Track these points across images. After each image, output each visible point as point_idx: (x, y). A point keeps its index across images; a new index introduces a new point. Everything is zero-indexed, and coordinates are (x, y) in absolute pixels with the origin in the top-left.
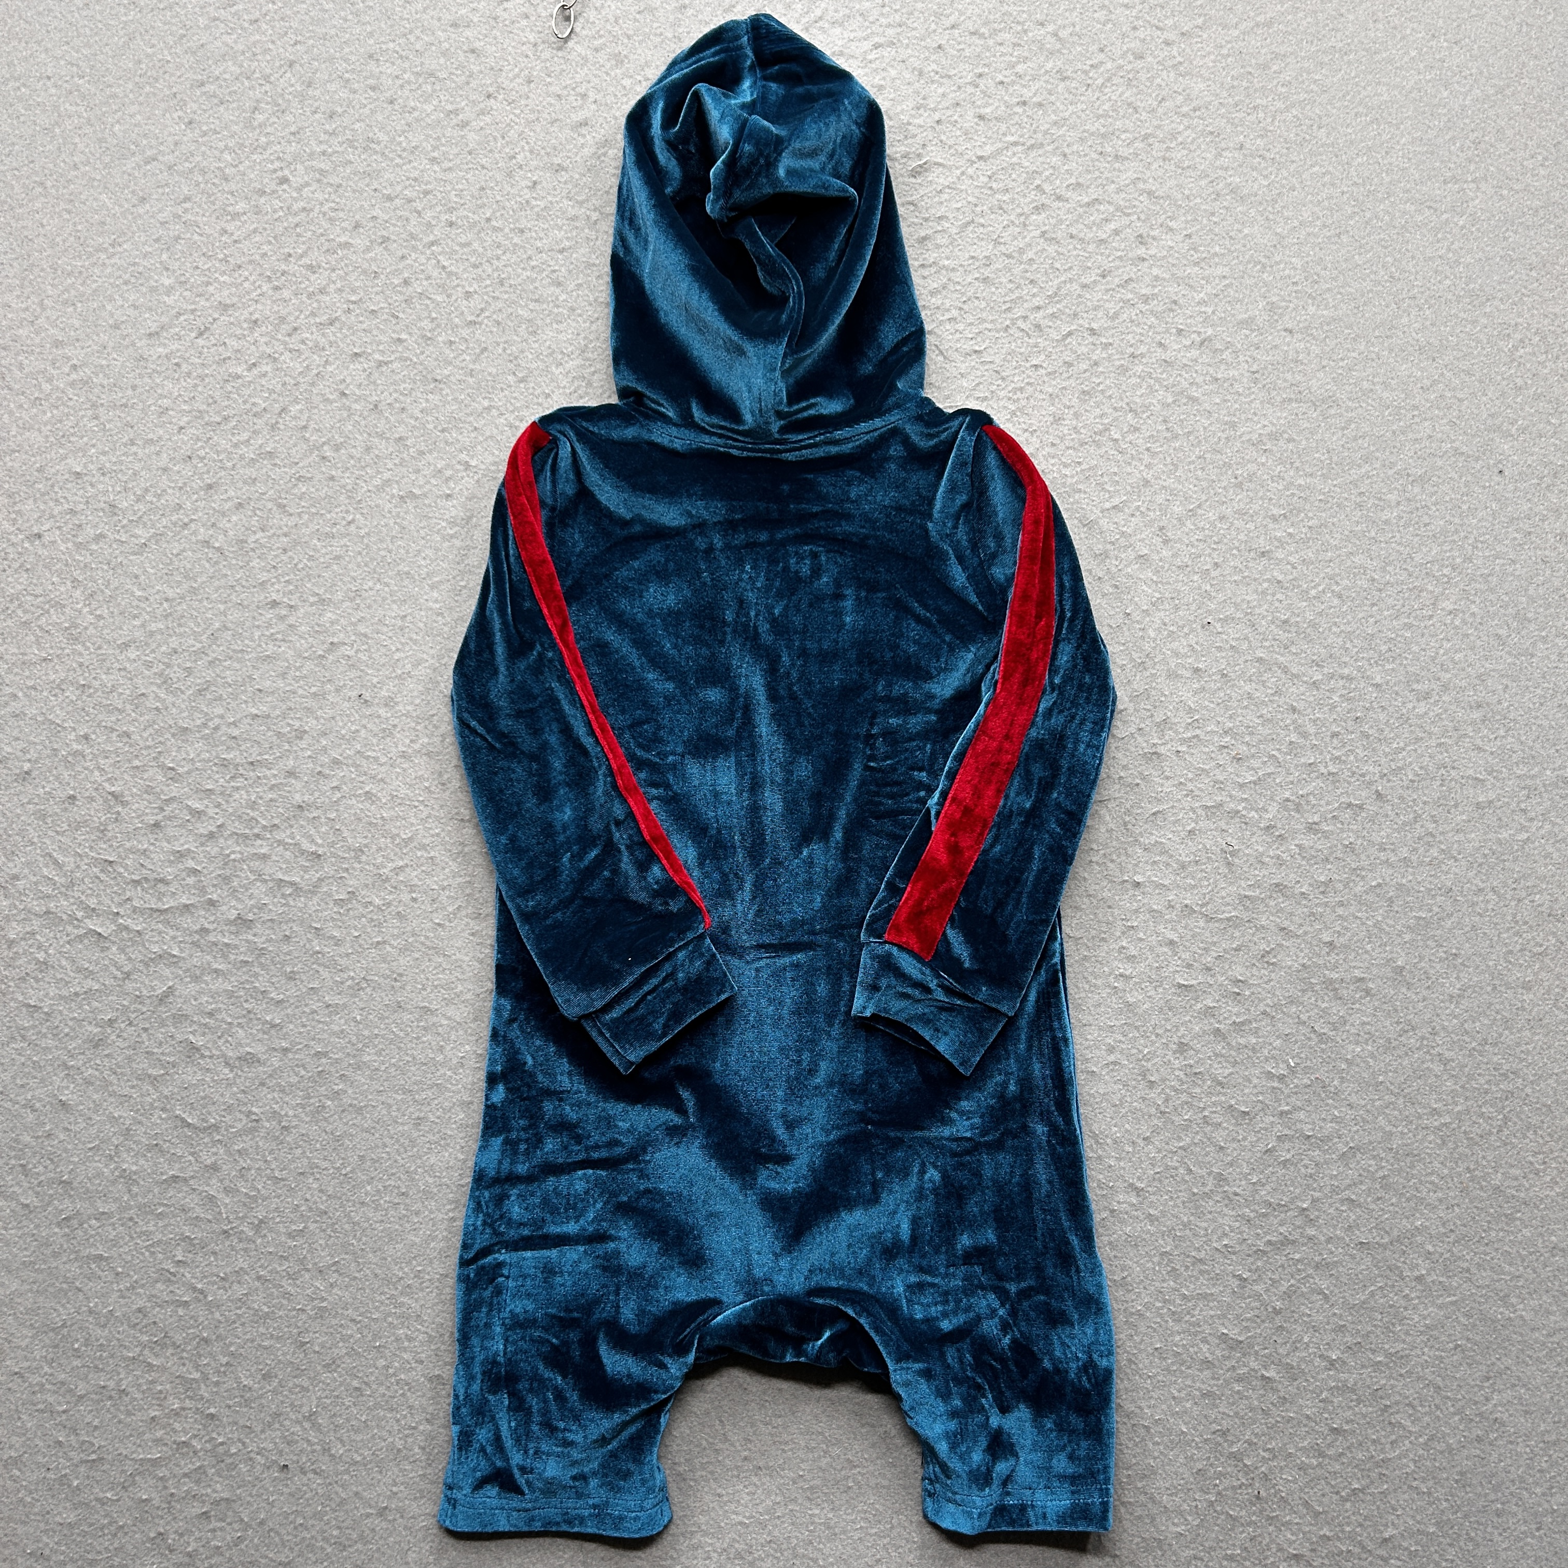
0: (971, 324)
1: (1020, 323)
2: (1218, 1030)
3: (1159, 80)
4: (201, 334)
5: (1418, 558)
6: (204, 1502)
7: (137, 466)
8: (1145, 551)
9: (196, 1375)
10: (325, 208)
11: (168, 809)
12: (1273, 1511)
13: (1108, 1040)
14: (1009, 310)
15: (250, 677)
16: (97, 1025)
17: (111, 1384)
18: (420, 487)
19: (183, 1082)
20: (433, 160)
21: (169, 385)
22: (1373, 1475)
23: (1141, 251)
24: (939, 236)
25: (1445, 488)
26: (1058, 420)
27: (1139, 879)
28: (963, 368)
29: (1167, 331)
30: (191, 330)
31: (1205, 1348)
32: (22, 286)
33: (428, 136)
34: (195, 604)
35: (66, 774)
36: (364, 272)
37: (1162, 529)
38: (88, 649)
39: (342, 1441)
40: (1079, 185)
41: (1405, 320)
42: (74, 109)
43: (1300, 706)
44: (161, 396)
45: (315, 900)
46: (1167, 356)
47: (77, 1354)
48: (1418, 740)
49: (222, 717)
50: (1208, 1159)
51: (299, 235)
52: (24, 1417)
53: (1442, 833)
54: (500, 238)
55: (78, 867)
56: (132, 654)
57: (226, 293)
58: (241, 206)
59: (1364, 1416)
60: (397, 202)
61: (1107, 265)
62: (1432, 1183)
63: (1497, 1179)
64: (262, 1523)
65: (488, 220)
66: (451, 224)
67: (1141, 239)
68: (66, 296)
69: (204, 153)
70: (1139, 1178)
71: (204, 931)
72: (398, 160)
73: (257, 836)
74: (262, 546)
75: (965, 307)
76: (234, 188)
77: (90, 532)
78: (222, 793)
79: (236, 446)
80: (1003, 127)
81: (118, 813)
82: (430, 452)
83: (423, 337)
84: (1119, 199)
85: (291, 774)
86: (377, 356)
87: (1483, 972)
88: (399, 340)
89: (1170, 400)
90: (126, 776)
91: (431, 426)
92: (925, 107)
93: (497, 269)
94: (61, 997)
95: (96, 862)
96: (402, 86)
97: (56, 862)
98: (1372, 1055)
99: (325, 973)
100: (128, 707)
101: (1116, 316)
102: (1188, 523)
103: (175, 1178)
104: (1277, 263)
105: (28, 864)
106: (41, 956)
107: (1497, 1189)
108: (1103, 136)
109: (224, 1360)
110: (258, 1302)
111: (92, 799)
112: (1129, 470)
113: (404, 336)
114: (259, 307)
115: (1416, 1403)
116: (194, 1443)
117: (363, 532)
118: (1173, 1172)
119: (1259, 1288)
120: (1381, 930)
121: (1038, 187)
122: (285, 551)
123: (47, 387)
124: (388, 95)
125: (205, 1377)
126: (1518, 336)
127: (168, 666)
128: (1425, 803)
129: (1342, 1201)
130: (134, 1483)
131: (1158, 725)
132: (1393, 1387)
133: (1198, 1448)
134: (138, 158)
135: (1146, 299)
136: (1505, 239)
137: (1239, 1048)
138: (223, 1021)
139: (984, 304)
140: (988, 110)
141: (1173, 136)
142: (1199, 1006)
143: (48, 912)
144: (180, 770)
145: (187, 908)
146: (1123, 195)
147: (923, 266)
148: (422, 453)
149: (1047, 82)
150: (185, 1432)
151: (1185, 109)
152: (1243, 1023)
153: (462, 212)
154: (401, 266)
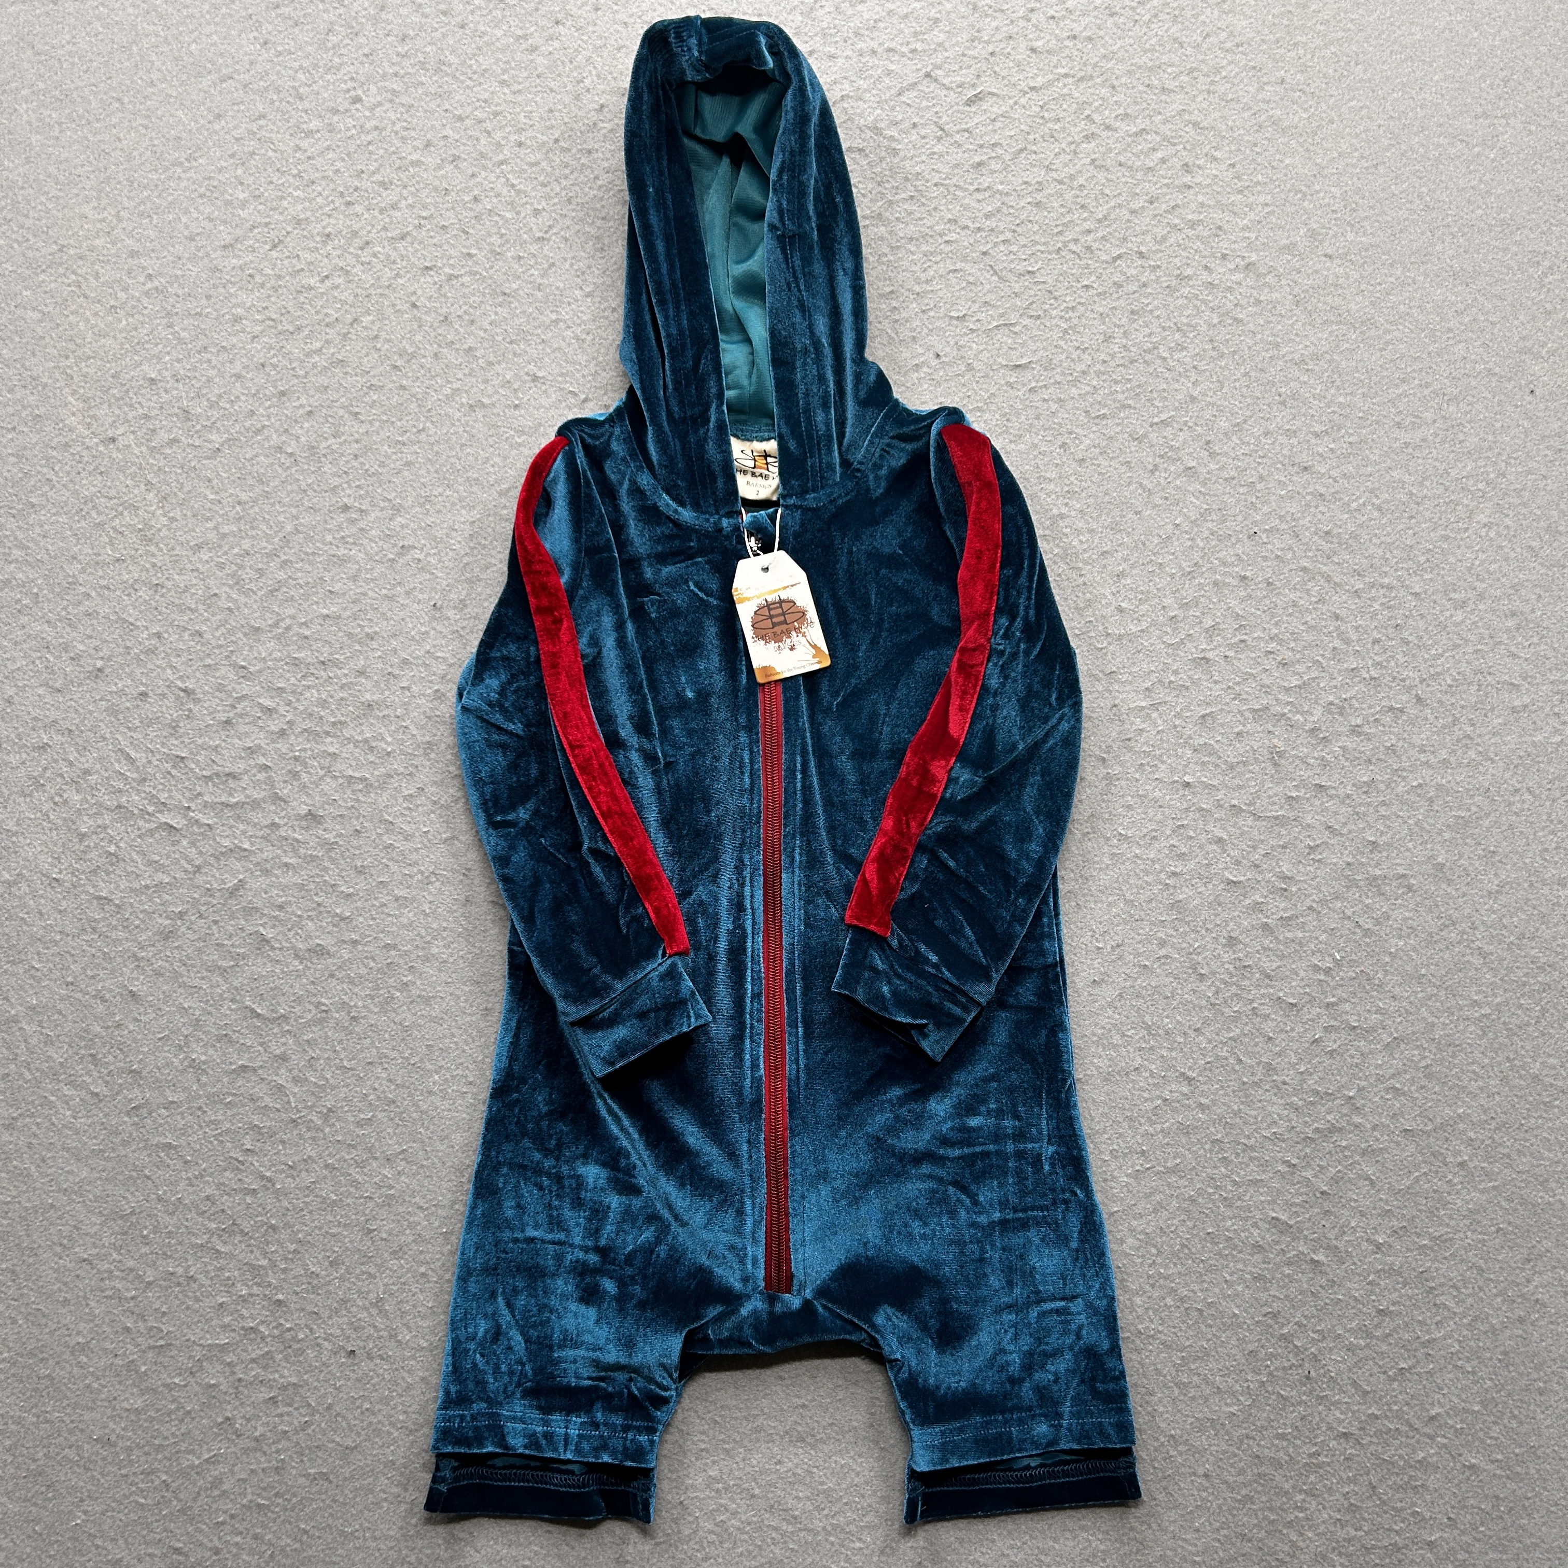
0: (1024, 246)
1: (1072, 246)
2: (1267, 924)
3: (1203, 18)
4: (275, 246)
5: (1453, 472)
6: (271, 1387)
7: (212, 373)
8: (1193, 464)
9: (264, 1262)
10: (398, 127)
11: (240, 707)
12: (1323, 1390)
13: (1160, 935)
14: (1060, 233)
15: (321, 578)
16: (167, 917)
17: (180, 1270)
18: (489, 396)
19: (253, 973)
20: (503, 83)
21: (242, 296)
22: (1419, 1354)
23: (1187, 179)
24: (993, 162)
25: (1479, 407)
26: (1108, 339)
27: (1187, 778)
28: (1017, 287)
29: (1213, 255)
30: (265, 243)
31: (1256, 1233)
32: (98, 198)
33: (498, 60)
34: (267, 508)
35: (138, 672)
36: (436, 189)
37: (1208, 442)
38: (161, 550)
39: (408, 1328)
40: (1127, 115)
41: (1439, 247)
42: (151, 28)
43: (1343, 613)
44: (234, 306)
45: (385, 796)
46: (1215, 278)
47: (146, 1240)
48: (1456, 646)
49: (293, 617)
50: (1258, 1049)
51: (371, 153)
52: (92, 1304)
53: (1479, 736)
54: (567, 158)
55: (149, 762)
56: (205, 555)
57: (300, 207)
58: (314, 124)
59: (1410, 1298)
60: (467, 122)
61: (1153, 191)
62: (1474, 1072)
63: (1536, 1068)
64: (329, 1407)
65: (557, 141)
66: (520, 144)
67: (1187, 168)
68: (142, 208)
69: (278, 73)
70: (1190, 1068)
71: (274, 825)
72: (469, 83)
73: (327, 733)
74: (333, 452)
75: (1019, 229)
76: (307, 105)
77: (164, 436)
78: (293, 692)
79: (308, 355)
80: (1055, 59)
81: (190, 710)
82: (499, 363)
83: (492, 251)
84: (1166, 129)
85: (361, 673)
86: (447, 270)
87: (1521, 869)
88: (469, 254)
89: (1216, 321)
90: (198, 675)
91: (500, 338)
92: (979, 39)
93: (565, 188)
94: (132, 890)
95: (168, 757)
96: (472, 12)
97: (128, 757)
98: (1415, 950)
99: (394, 867)
100: (201, 607)
101: (1164, 238)
102: (1234, 438)
103: (244, 1068)
104: (1318, 192)
105: (100, 759)
106: (112, 849)
107: (1536, 1078)
108: (1151, 69)
109: (292, 1247)
110: (325, 1190)
111: (163, 696)
112: (1177, 386)
113: (473, 251)
114: (333, 221)
115: (1460, 1284)
116: (262, 1328)
117: (432, 440)
118: (1225, 1062)
119: (1309, 1174)
120: (1422, 829)
121: (1088, 116)
122: (356, 456)
123: (122, 295)
124: (459, 19)
125: (273, 1265)
126: (1547, 263)
127: (241, 567)
128: (1462, 707)
129: (1387, 1090)
130: (202, 1368)
131: (1207, 630)
132: (1437, 1269)
133: (1249, 1329)
134: (214, 76)
135: (1193, 225)
136: (1534, 171)
137: (1287, 942)
138: (293, 913)
139: (1036, 228)
140: (1040, 43)
141: (1218, 70)
142: (1248, 901)
143: (119, 807)
144: (252, 669)
145: (256, 804)
146: (1169, 126)
147: (977, 190)
148: (491, 364)
149: (1096, 17)
150: (252, 1317)
151: (1228, 45)
152: (1290, 918)
153: (530, 133)
154: (471, 183)
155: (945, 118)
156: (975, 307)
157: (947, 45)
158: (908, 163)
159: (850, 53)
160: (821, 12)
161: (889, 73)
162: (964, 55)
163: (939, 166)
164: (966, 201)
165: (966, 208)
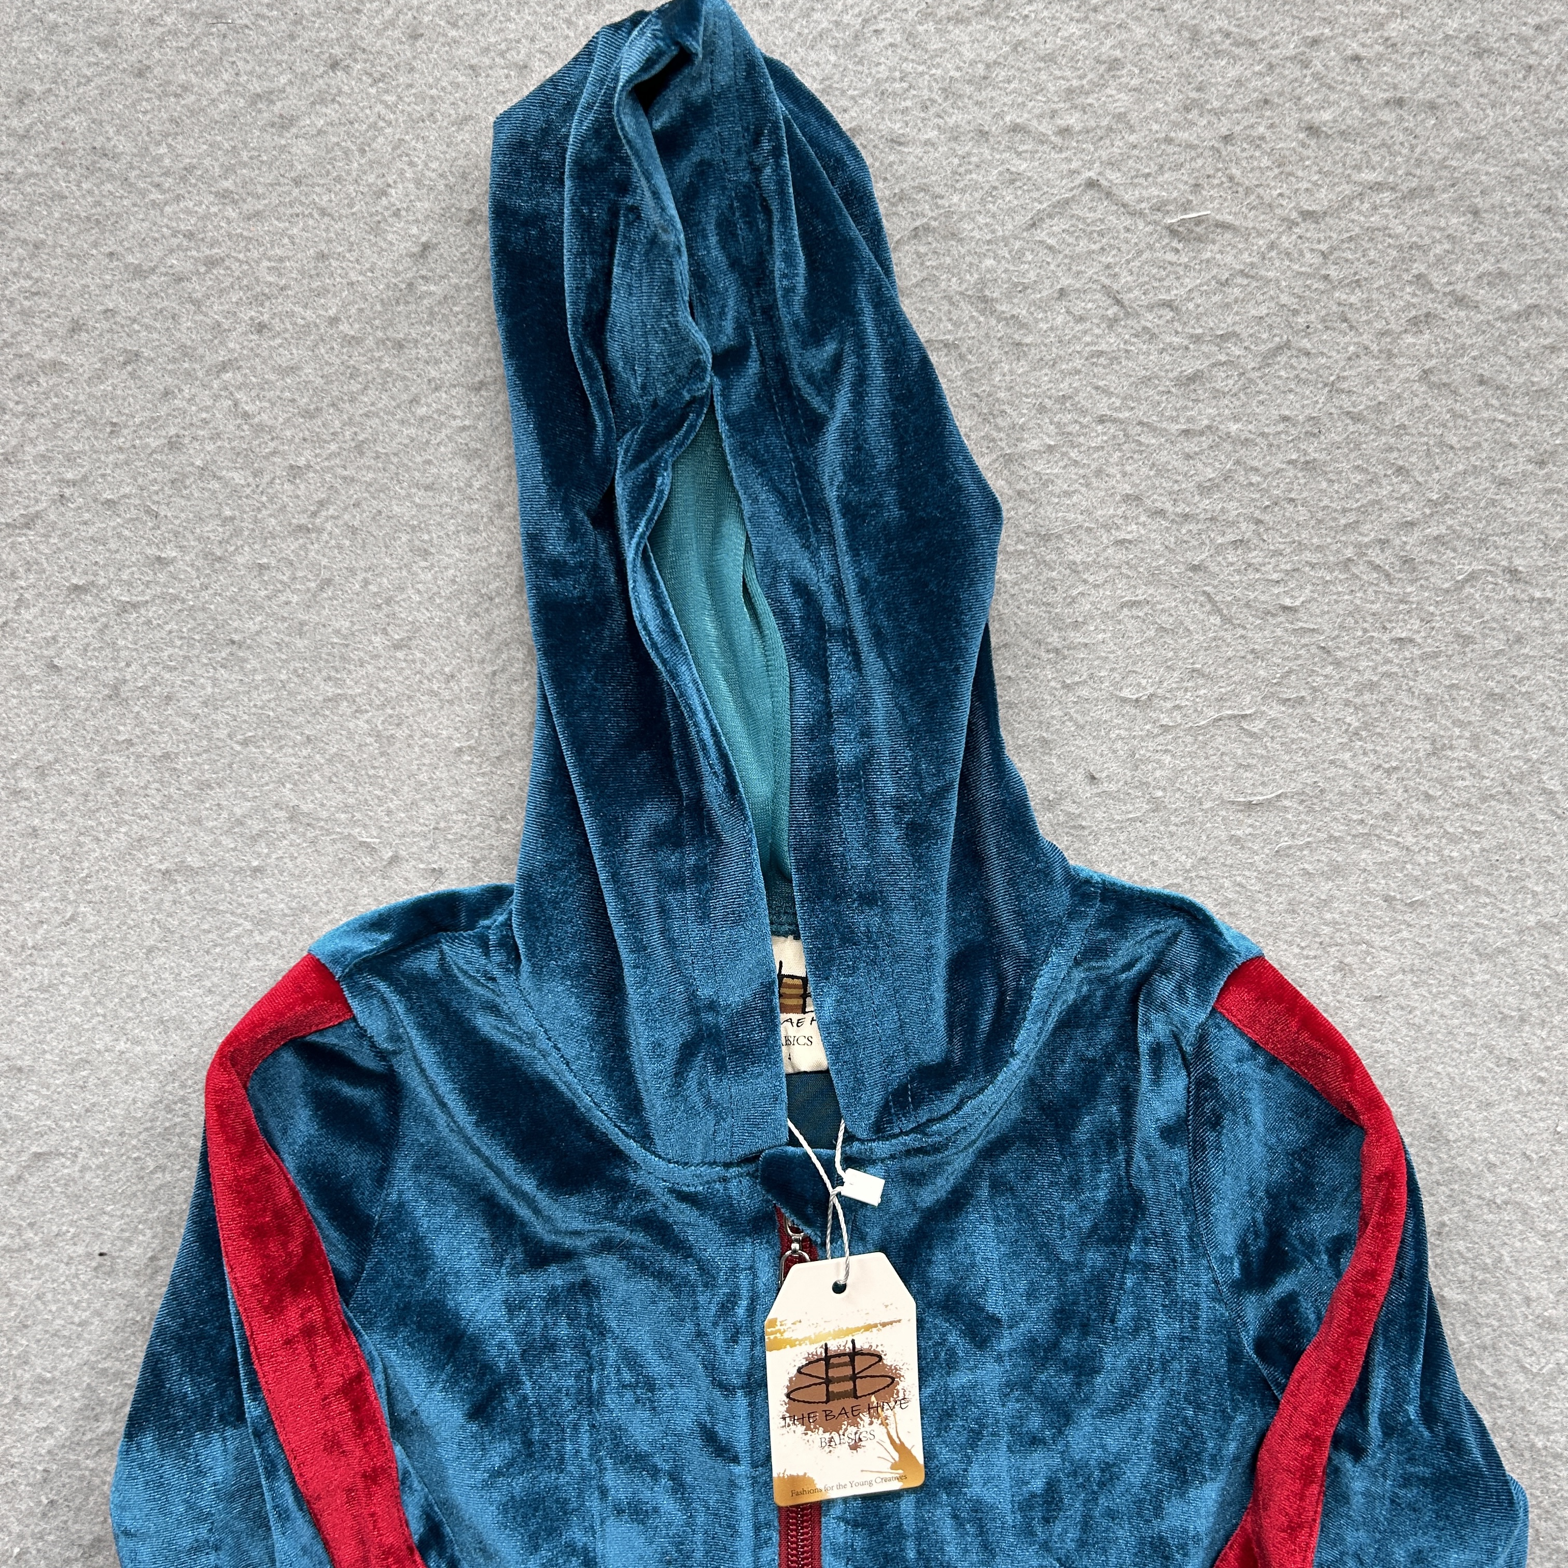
0: (1277, 553)
1: (1374, 554)
14: (1353, 526)
20: (224, 196)
24: (1220, 373)
26: (1439, 750)
28: (1259, 640)
33: (213, 145)
36: (92, 422)
40: (1502, 274)
54: (355, 358)
60: (154, 280)
65: (334, 321)
66: (261, 328)
72: (156, 195)
82: (221, 783)
83: (207, 554)
86: (118, 592)
88: (159, 558)
91: (223, 733)
92: (1201, 106)
93: (350, 422)
113: (170, 552)
121: (1419, 277)
124: (133, 58)
139: (1302, 514)
140: (1326, 116)
147: (1186, 432)
148: (205, 786)
149: (1447, 59)
153: (283, 305)
154: (163, 411)
155: (1125, 278)
156: (1172, 679)
157: (1134, 117)
158: (1045, 376)
159: (932, 134)
160: (876, 44)
161: (1013, 179)
162: (1169, 140)
163: (1110, 381)
164: (1163, 457)
165: (1161, 471)
